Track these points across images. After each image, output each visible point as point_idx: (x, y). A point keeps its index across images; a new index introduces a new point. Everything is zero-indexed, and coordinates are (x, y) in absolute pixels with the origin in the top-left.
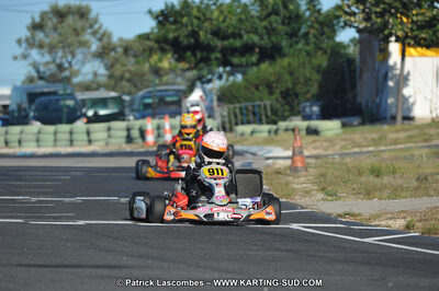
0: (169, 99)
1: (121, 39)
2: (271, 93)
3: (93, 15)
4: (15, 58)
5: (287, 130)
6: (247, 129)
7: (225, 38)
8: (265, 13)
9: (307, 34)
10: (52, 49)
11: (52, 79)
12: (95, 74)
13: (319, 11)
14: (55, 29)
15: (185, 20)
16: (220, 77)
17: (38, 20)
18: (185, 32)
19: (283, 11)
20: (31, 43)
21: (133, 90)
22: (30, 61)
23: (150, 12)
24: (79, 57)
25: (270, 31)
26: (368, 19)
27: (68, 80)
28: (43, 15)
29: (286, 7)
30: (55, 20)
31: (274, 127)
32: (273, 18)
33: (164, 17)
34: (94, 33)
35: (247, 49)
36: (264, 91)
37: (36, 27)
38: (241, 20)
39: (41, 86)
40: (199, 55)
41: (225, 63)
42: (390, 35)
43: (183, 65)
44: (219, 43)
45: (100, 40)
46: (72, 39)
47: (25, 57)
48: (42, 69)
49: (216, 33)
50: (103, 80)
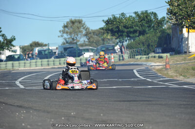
0: (110, 48)
1: (92, 30)
2: (144, 46)
3: (83, 22)
4: (59, 37)
5: (152, 57)
6: (139, 57)
7: (128, 28)
8: (140, 20)
9: (154, 26)
10: (71, 33)
11: (71, 43)
12: (84, 41)
13: (157, 19)
14: (71, 27)
15: (115, 23)
16: (126, 41)
17: (66, 24)
18: (115, 26)
19: (146, 19)
20: (64, 32)
21: (96, 46)
22: (63, 37)
23: (103, 21)
24: (79, 36)
25: (142, 25)
26: (177, 21)
27: (76, 43)
28: (67, 23)
29: (147, 18)
30: (71, 24)
31: (148, 56)
32: (143, 21)
33: (108, 22)
34: (84, 28)
35: (135, 31)
36: (142, 45)
37: (65, 27)
38: (133, 23)
39: (67, 46)
40: (119, 34)
41: (128, 36)
42: (184, 25)
43: (114, 37)
44: (126, 30)
45: (86, 30)
46: (77, 30)
47: (62, 36)
48: (67, 40)
49: (125, 27)
50: (87, 43)
